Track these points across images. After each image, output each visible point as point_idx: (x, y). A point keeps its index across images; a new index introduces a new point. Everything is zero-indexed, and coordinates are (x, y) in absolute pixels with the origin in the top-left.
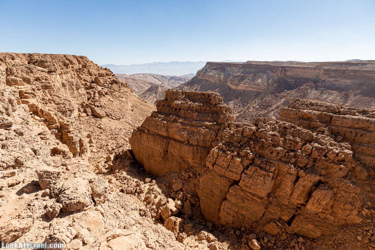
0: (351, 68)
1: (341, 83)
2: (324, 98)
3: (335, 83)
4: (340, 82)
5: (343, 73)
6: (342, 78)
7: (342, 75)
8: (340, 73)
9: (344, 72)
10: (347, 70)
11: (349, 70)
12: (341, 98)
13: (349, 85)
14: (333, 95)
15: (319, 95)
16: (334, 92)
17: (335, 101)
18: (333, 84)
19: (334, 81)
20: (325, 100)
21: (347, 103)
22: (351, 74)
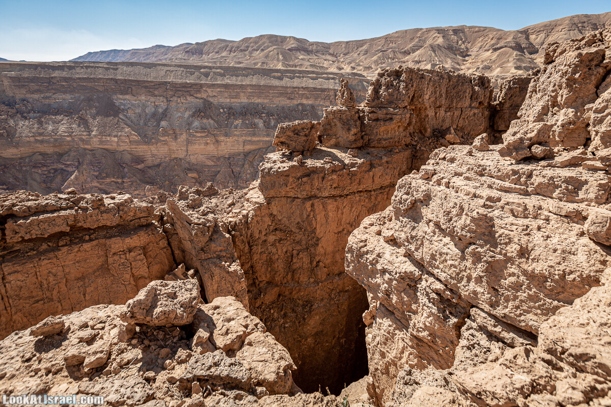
0: (56, 74)
1: (57, 101)
2: (53, 131)
3: (47, 102)
4: (55, 99)
5: (49, 83)
6: (54, 91)
7: (50, 88)
8: (45, 84)
9: (50, 80)
10: (52, 78)
11: (55, 77)
12: (79, 126)
13: (72, 102)
14: (64, 123)
15: (39, 128)
16: (59, 117)
17: (73, 132)
18: (45, 104)
19: (43, 98)
20: (56, 134)
21: (92, 132)
22: (63, 85)
